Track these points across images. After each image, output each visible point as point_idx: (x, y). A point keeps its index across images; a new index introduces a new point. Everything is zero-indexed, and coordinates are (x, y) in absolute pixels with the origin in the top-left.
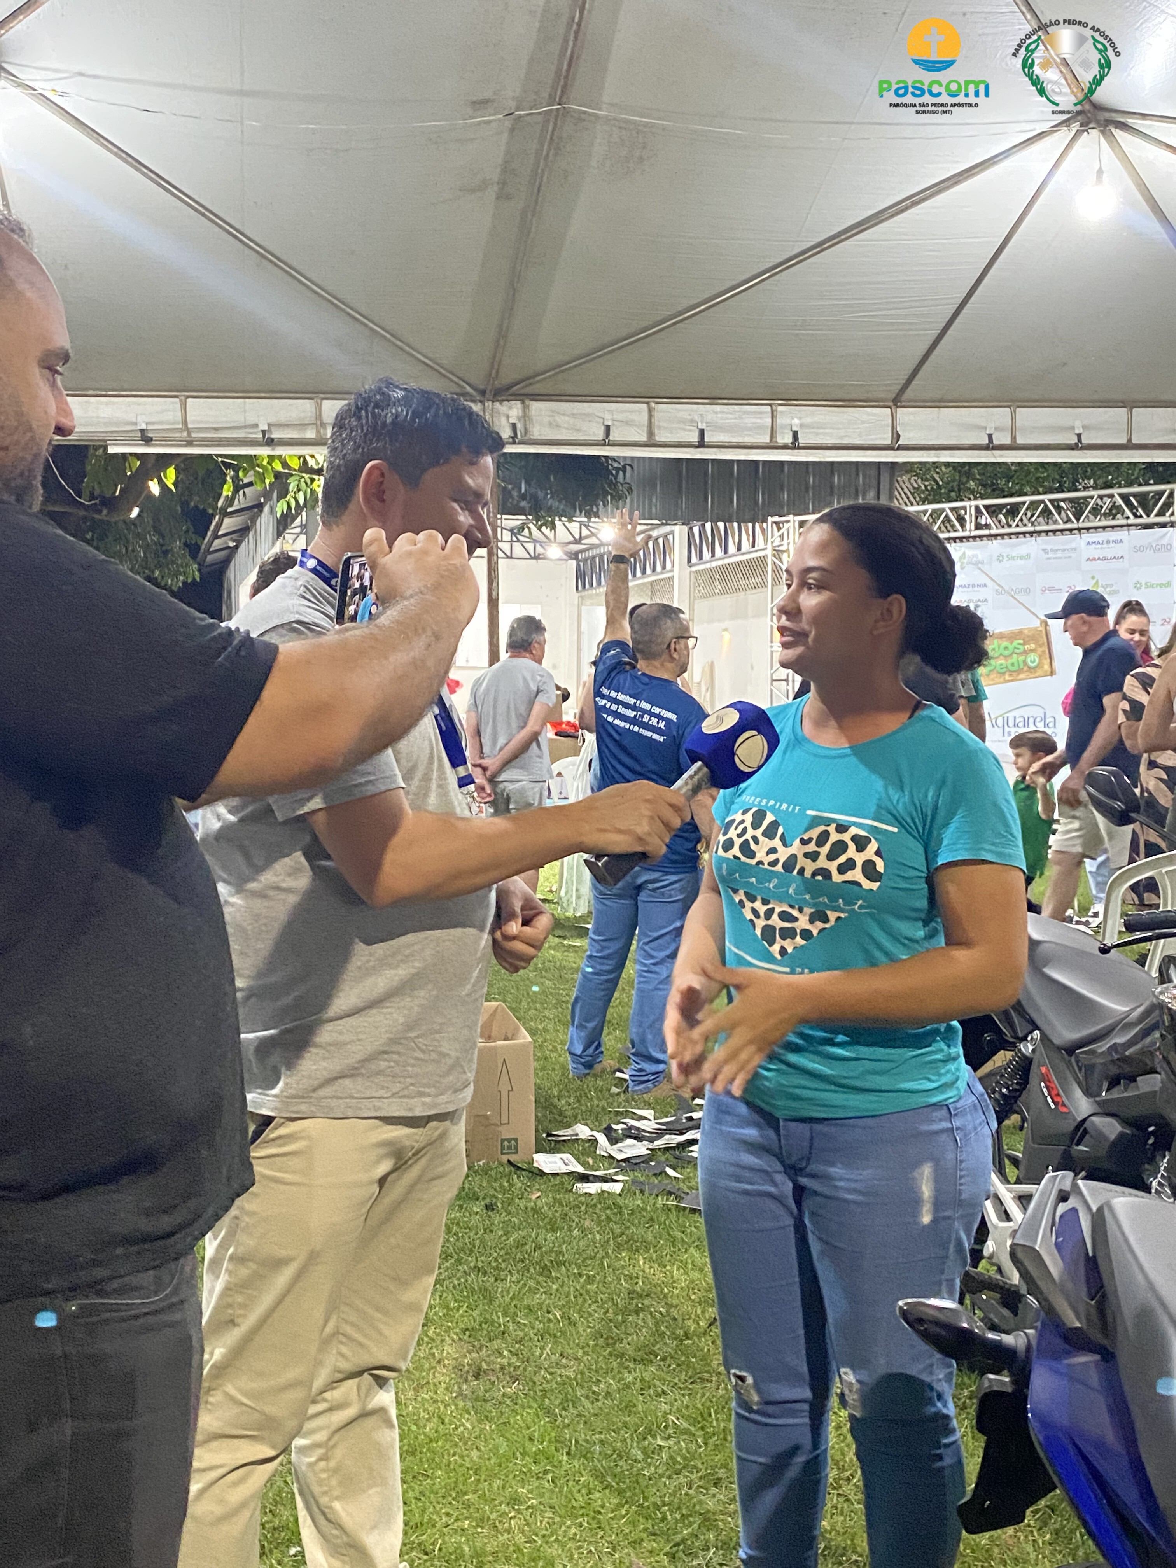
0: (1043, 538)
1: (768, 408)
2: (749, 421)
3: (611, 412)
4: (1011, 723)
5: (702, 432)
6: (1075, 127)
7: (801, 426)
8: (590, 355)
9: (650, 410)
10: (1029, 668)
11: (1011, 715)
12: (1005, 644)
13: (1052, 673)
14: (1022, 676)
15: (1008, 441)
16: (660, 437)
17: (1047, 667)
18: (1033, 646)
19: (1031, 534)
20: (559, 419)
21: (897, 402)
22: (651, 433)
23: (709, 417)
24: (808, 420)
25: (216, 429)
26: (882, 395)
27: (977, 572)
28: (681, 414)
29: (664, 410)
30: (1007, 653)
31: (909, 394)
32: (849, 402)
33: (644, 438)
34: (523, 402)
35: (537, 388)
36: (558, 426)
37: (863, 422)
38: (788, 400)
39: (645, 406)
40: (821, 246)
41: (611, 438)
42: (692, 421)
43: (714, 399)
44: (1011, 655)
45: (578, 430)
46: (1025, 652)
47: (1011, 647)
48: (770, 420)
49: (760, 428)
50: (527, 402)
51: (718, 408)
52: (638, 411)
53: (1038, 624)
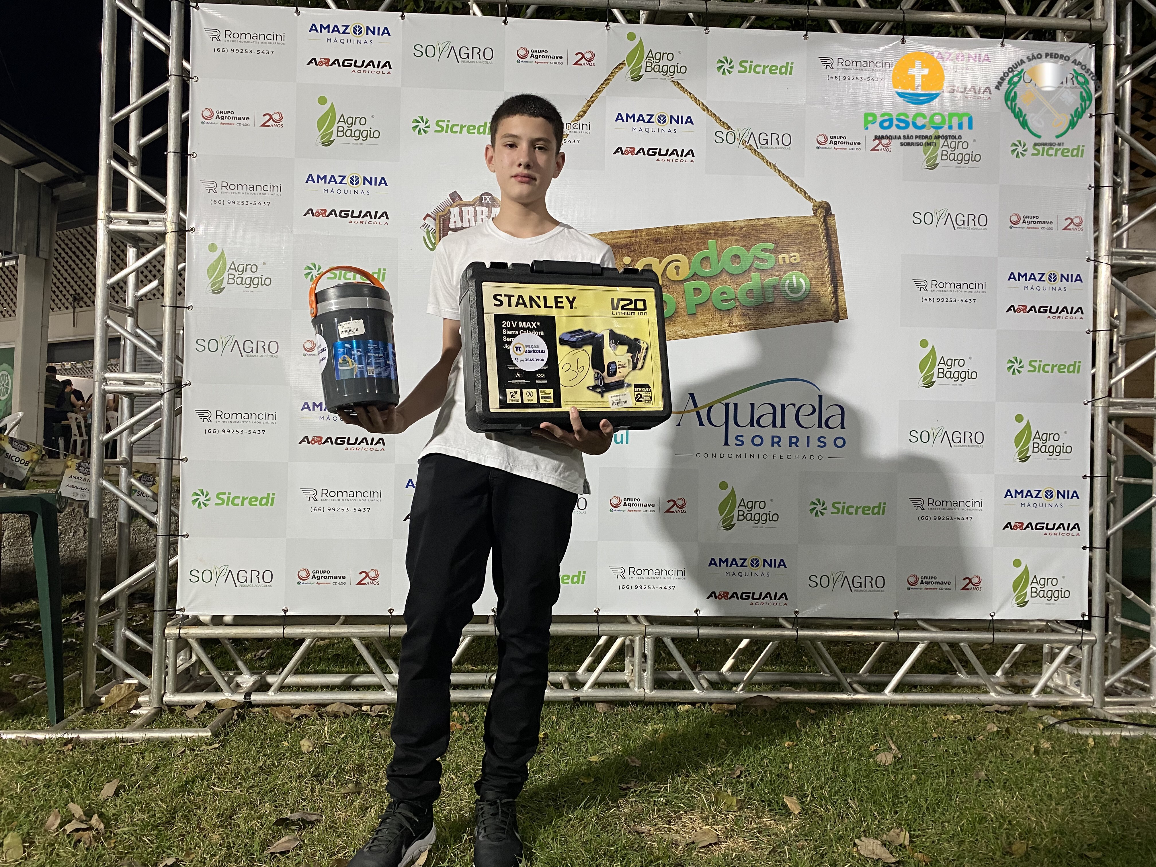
53: (806, 210)
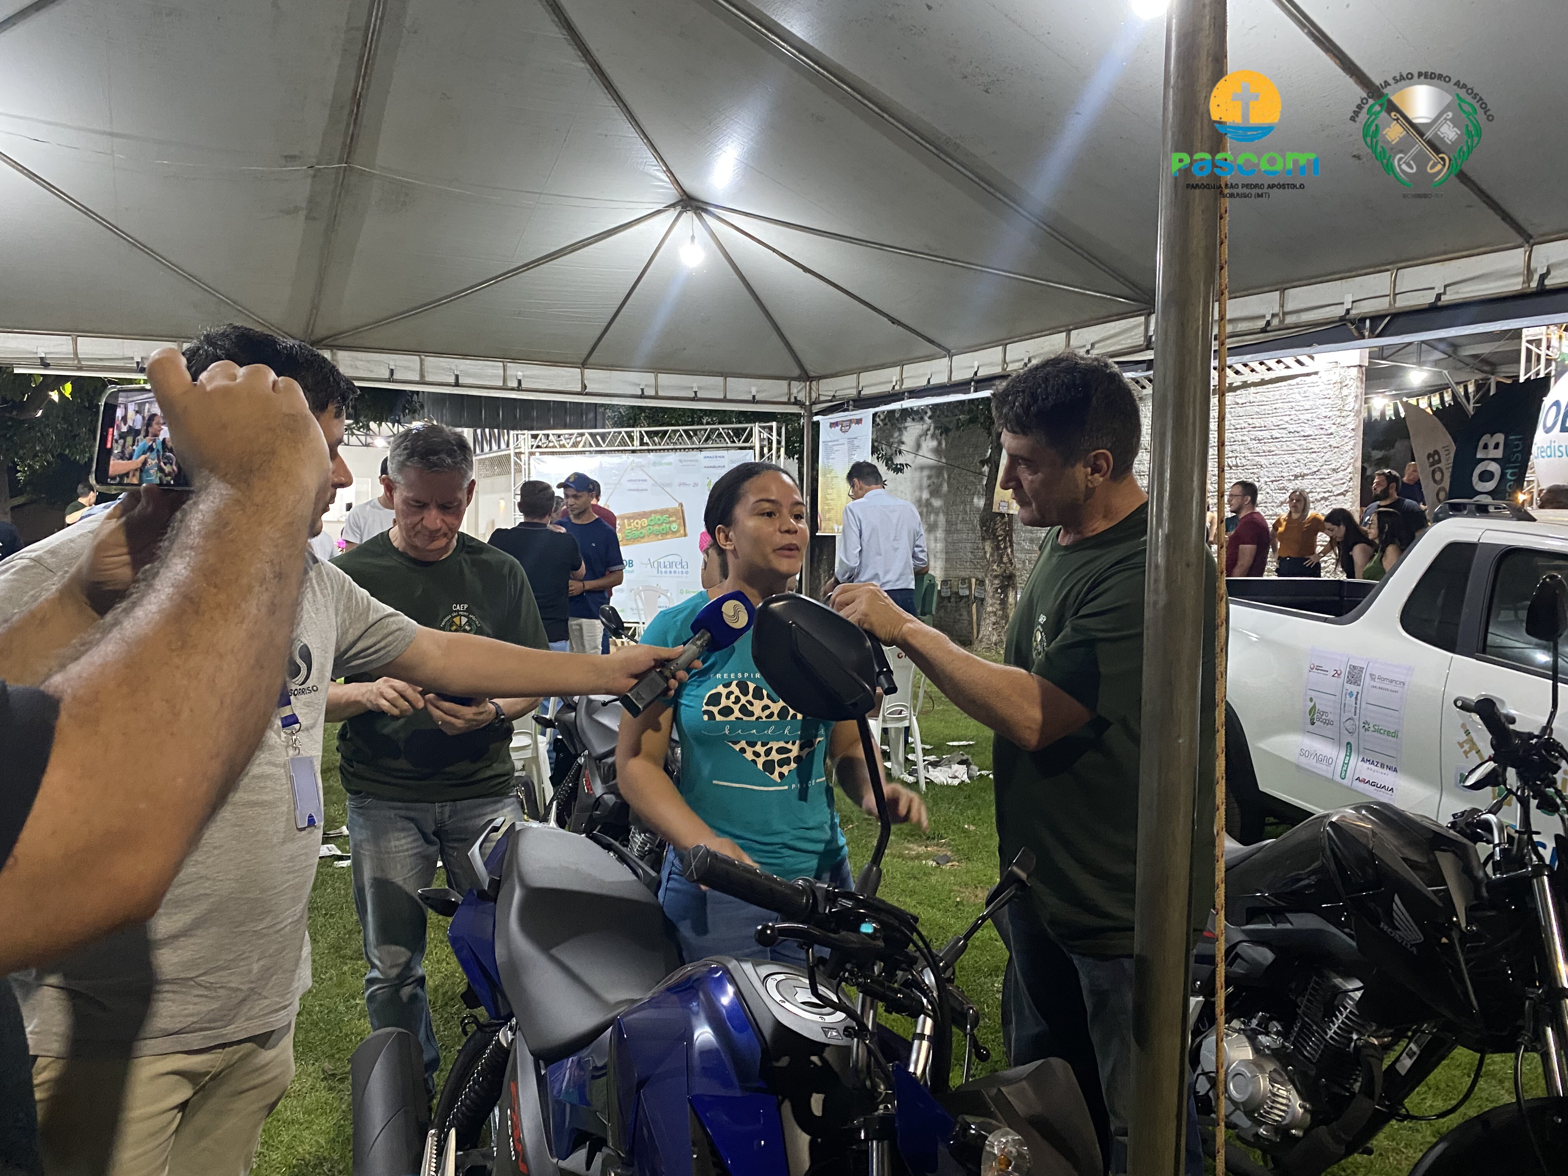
0: (678, 453)
1: (501, 364)
2: (490, 371)
3: (394, 360)
4: (662, 565)
5: (457, 377)
6: (679, 209)
7: (524, 376)
8: (377, 323)
9: (422, 361)
10: (673, 532)
11: (662, 561)
12: (658, 517)
13: (685, 535)
14: (668, 536)
15: (653, 393)
16: (428, 379)
17: (682, 531)
18: (674, 519)
19: (672, 449)
20: (359, 364)
21: (584, 364)
22: (422, 375)
23: (462, 367)
24: (528, 373)
25: (101, 359)
26: (575, 360)
27: (641, 472)
28: (442, 364)
29: (431, 361)
30: (659, 522)
31: (591, 360)
32: (555, 363)
33: (417, 378)
34: (332, 351)
35: (340, 342)
36: (356, 368)
37: (563, 376)
38: (514, 360)
39: (417, 358)
40: (528, 266)
41: (395, 377)
42: (451, 369)
43: (465, 356)
44: (662, 524)
45: (372, 371)
46: (670, 523)
47: (662, 519)
48: (502, 372)
49: (497, 376)
50: (335, 351)
51: (468, 362)
52: (413, 361)
53: (677, 505)
